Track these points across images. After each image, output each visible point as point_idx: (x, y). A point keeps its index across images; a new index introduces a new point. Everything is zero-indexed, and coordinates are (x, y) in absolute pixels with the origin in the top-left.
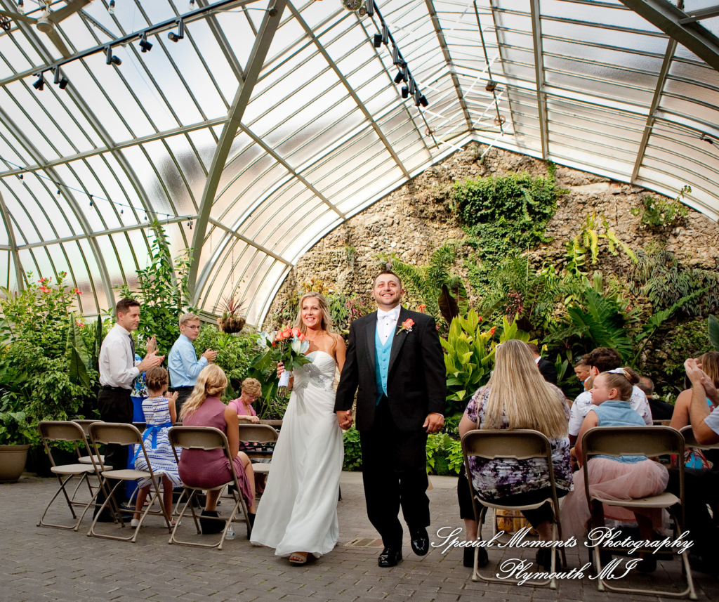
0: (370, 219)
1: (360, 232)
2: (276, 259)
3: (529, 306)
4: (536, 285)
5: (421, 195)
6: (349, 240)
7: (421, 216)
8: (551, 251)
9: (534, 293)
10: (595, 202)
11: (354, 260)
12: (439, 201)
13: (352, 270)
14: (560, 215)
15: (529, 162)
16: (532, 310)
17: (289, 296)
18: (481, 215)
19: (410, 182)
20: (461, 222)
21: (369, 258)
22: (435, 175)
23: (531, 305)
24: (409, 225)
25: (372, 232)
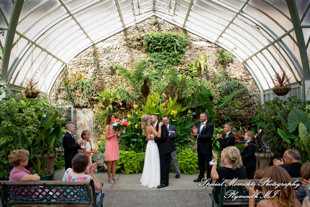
0: (105, 45)
1: (100, 51)
2: (58, 60)
3: (179, 91)
4: (182, 82)
5: (130, 36)
6: (95, 54)
7: (129, 46)
8: (183, 67)
9: (181, 86)
10: (201, 49)
11: (97, 63)
12: (138, 40)
13: (96, 68)
14: (187, 53)
15: (177, 28)
16: (180, 93)
17: (64, 79)
18: (157, 48)
19: (125, 30)
20: (147, 51)
21: (105, 63)
22: (137, 28)
23: (180, 91)
24: (124, 50)
25: (106, 51)
